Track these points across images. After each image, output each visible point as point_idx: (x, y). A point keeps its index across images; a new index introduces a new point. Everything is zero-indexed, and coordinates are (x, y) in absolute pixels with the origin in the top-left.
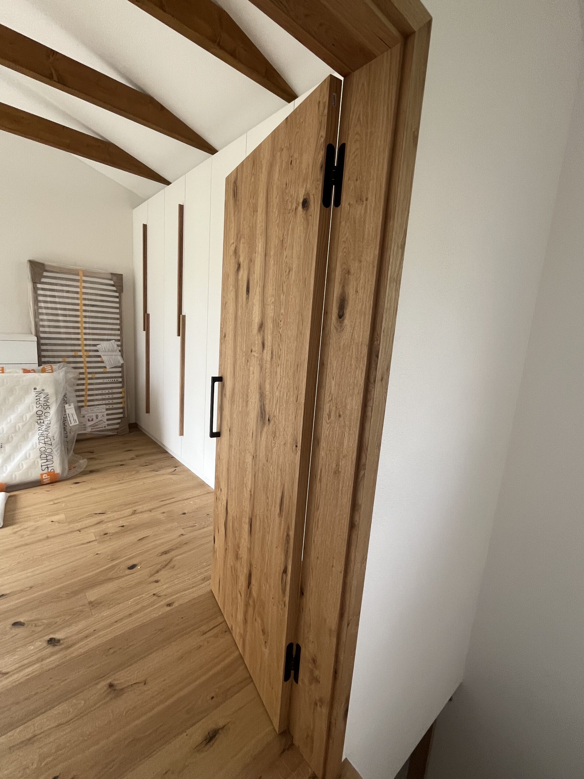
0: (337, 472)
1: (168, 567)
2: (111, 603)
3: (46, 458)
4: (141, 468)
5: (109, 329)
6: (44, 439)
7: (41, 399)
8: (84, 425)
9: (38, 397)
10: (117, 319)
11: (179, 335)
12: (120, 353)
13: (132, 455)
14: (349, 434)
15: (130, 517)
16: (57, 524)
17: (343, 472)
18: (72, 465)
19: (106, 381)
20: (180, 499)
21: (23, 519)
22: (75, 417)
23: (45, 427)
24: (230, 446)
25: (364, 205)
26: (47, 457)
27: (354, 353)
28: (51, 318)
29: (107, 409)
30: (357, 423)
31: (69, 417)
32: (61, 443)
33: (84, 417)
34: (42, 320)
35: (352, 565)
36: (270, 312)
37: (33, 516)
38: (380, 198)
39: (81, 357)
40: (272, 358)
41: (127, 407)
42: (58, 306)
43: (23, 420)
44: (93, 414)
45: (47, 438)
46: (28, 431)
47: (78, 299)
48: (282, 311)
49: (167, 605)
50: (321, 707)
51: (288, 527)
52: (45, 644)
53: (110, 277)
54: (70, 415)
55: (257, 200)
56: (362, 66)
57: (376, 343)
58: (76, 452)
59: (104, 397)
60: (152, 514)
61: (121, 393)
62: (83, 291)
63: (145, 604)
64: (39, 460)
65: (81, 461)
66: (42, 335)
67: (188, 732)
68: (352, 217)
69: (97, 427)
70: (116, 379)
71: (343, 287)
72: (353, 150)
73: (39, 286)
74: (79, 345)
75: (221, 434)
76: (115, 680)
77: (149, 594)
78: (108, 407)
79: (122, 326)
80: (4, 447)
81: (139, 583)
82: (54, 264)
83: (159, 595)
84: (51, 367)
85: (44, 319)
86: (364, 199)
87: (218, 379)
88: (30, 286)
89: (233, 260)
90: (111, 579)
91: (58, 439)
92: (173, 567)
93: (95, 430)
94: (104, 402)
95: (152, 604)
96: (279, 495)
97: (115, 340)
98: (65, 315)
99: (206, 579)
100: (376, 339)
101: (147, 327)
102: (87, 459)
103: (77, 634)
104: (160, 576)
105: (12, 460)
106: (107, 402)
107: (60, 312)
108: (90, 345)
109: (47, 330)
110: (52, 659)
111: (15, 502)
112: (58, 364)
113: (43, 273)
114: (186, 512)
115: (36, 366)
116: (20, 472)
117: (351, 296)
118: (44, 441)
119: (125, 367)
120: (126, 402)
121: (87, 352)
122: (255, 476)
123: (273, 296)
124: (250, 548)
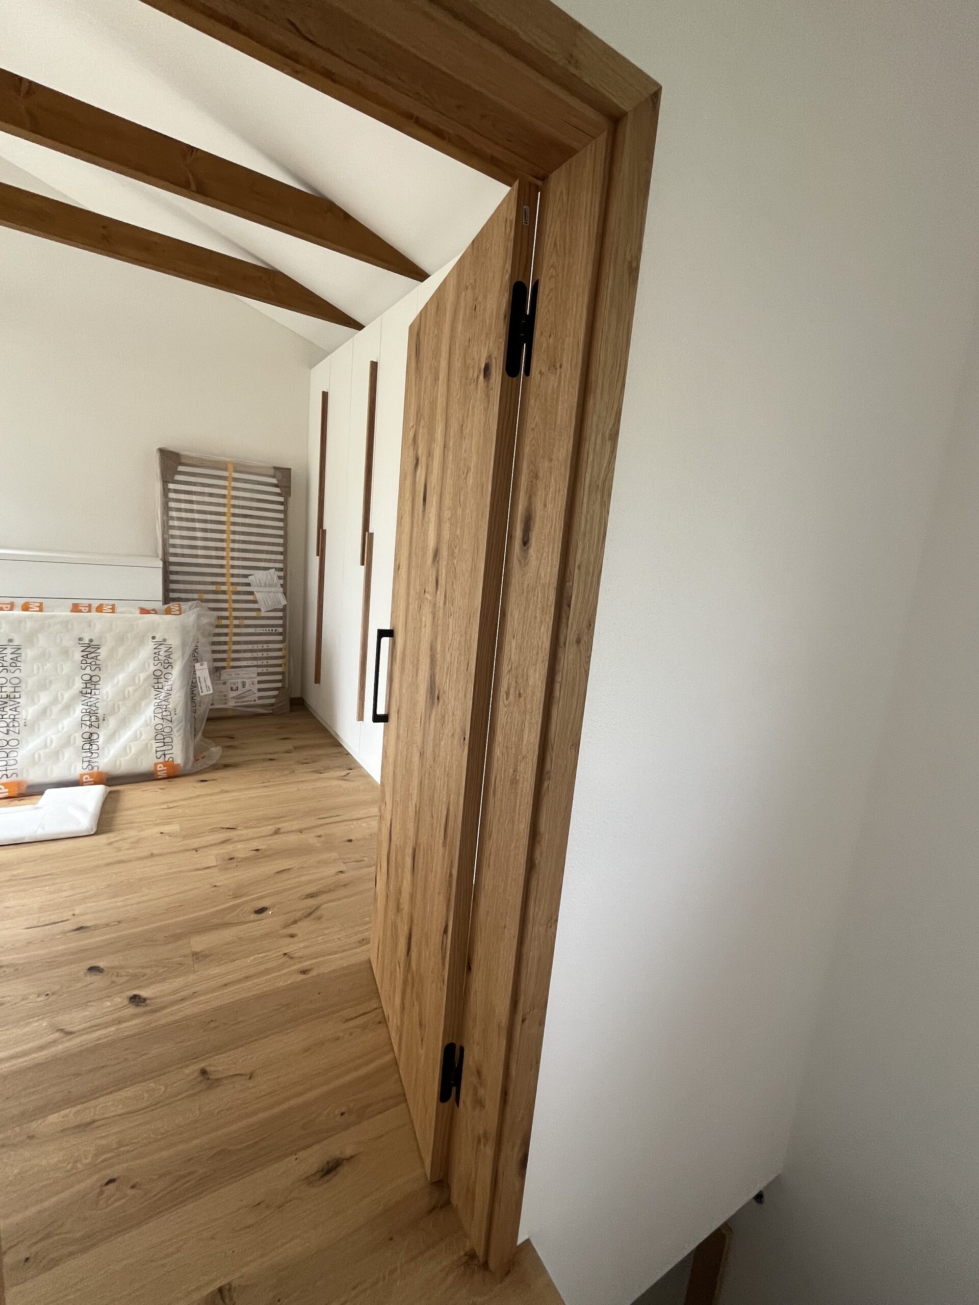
0: (514, 781)
1: (312, 916)
2: (224, 957)
3: (162, 741)
4: (300, 766)
5: (267, 552)
6: (162, 712)
7: (161, 653)
8: (225, 696)
9: (156, 651)
10: (280, 536)
11: (363, 564)
12: (281, 589)
13: (288, 745)
14: (530, 723)
15: (272, 837)
16: (167, 837)
17: (521, 780)
18: (199, 754)
19: (259, 630)
20: (347, 818)
21: (125, 826)
22: (209, 683)
23: (163, 694)
24: (398, 736)
25: (558, 375)
26: (164, 739)
27: (539, 599)
28: (185, 533)
29: (259, 674)
30: (539, 708)
31: (200, 682)
32: (186, 718)
33: (225, 683)
34: (173, 537)
35: (530, 926)
36: (446, 535)
37: (137, 823)
38: (576, 364)
39: (224, 592)
40: (445, 603)
41: (289, 673)
42: (196, 516)
43: (135, 682)
44: (239, 680)
45: (166, 711)
46: (142, 699)
47: (224, 505)
48: (458, 532)
49: (301, 972)
50: (485, 1145)
51: (452, 862)
52: (126, 1002)
53: (272, 472)
54: (201, 680)
55: (439, 362)
56: (561, 164)
57: (567, 584)
58: (206, 735)
59: (255, 655)
60: (303, 836)
61: (280, 650)
62: (232, 494)
63: (269, 965)
64: (153, 742)
65: (213, 749)
66: (172, 559)
67: (300, 1154)
68: (543, 392)
69: (244, 699)
70: (274, 629)
71: (530, 497)
72: (547, 292)
73: (171, 486)
74: (223, 575)
75: (389, 717)
76: (210, 1065)
77: (279, 951)
78: (260, 670)
79: (287, 548)
80: (108, 720)
81: (266, 935)
82: (193, 455)
83: (292, 956)
84: (179, 605)
85: (176, 535)
86: (558, 365)
87: (389, 633)
88: (158, 486)
89: (411, 453)
90: (227, 925)
91: (181, 714)
92: (319, 918)
93: (240, 704)
94: (255, 663)
95: (280, 967)
96: (445, 813)
97: (276, 568)
98: (205, 530)
99: (364, 942)
100: (568, 579)
101: (321, 552)
102: (223, 747)
103: (170, 994)
104: (301, 928)
105: (117, 739)
106: (260, 663)
107: (198, 525)
108: (238, 576)
109: (179, 551)
110: (134, 1022)
111: (117, 801)
112: (190, 603)
113: (177, 468)
114: (353, 838)
115: (159, 605)
116: (128, 757)
117: (538, 511)
118: (162, 715)
119: (288, 609)
120: (287, 665)
121: (234, 587)
122: (421, 782)
123: (450, 508)
124: (412, 894)
